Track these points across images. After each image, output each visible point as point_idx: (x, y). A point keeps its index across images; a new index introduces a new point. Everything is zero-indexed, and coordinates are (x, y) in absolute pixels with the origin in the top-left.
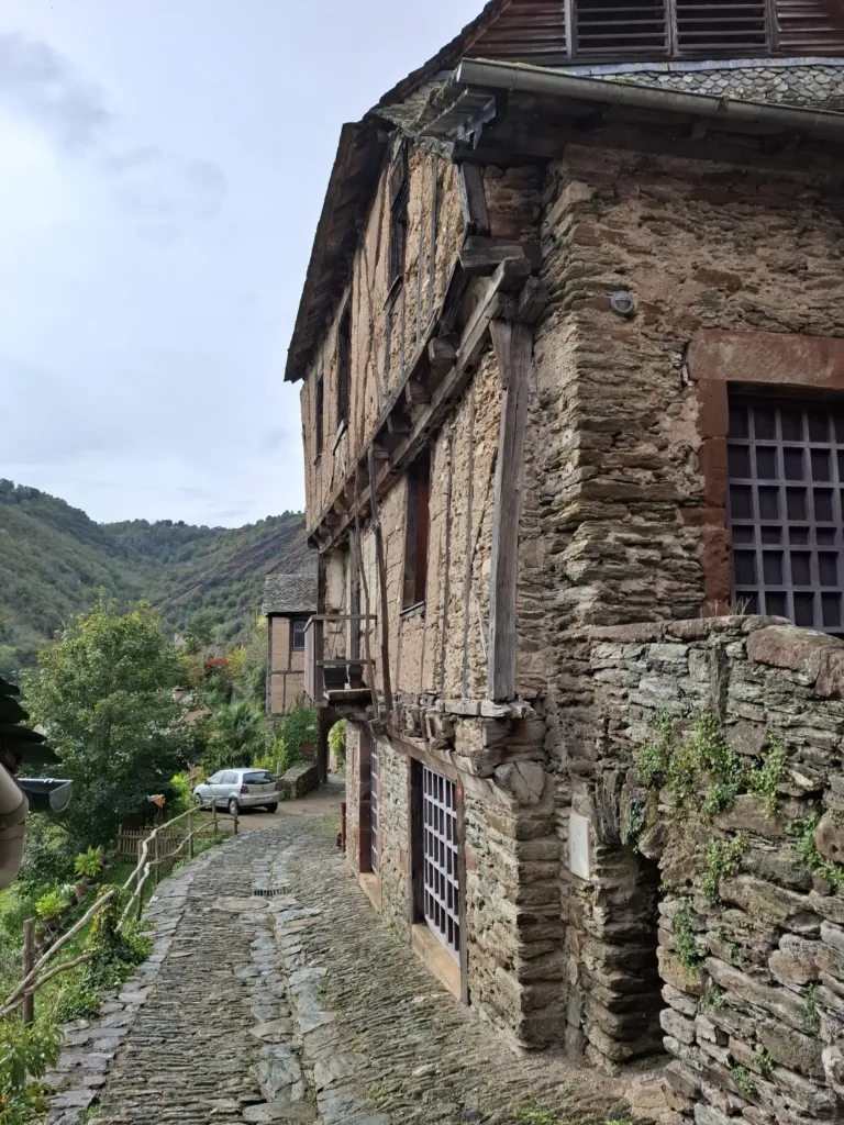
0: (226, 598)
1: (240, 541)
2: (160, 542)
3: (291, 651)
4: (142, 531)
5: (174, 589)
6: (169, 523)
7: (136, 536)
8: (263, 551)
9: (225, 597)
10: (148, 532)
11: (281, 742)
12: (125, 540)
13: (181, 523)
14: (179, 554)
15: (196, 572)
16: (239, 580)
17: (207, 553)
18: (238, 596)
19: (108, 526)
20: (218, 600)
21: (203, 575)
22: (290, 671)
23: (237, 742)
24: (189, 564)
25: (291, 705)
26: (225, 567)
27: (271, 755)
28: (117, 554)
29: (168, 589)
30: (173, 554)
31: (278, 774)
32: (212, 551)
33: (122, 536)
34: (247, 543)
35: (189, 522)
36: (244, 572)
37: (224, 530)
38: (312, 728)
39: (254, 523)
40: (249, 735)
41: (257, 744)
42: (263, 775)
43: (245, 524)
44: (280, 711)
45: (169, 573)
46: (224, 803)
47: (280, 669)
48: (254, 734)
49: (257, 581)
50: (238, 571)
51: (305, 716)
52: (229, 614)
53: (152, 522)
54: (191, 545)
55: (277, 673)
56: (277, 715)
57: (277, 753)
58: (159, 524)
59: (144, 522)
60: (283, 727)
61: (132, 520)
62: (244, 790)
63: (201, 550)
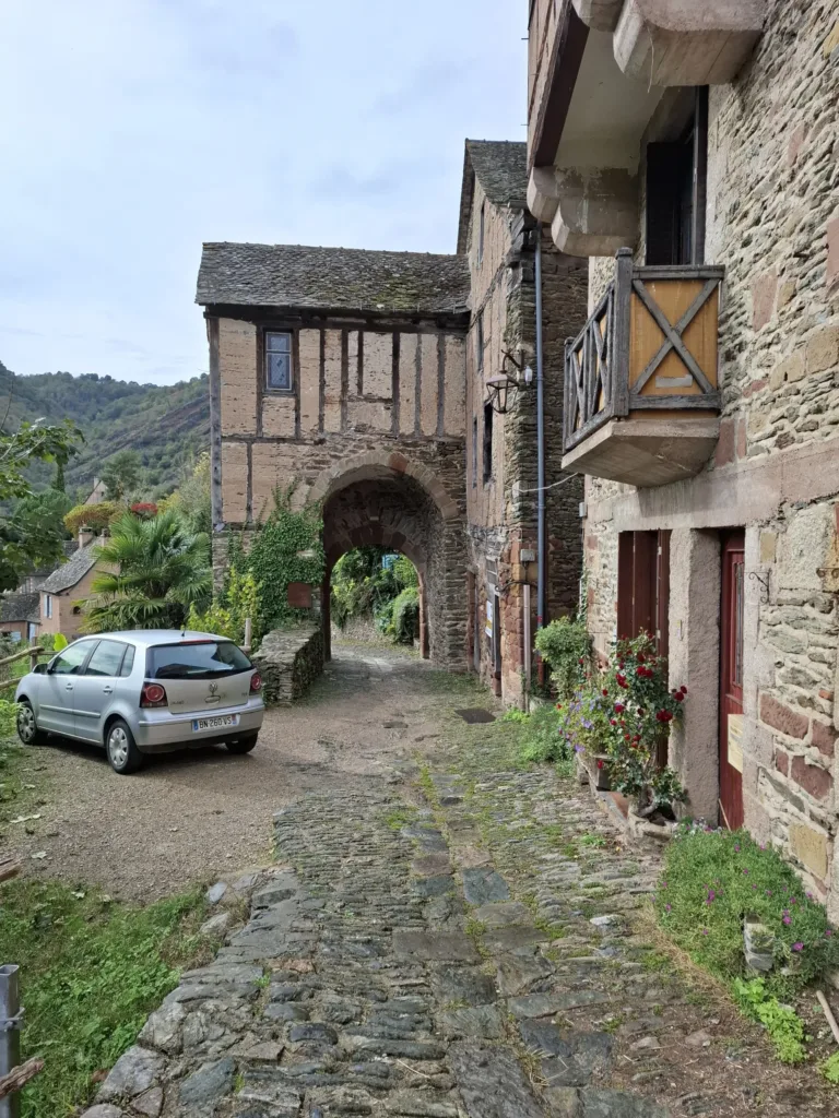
0: (160, 459)
1: (173, 399)
2: (86, 397)
3: (260, 395)
4: (65, 385)
5: (102, 448)
6: (94, 377)
7: (58, 389)
8: (198, 410)
9: (159, 457)
10: (71, 385)
11: (248, 579)
12: (48, 393)
13: (108, 378)
14: (107, 410)
15: (126, 430)
16: (173, 440)
17: (137, 411)
18: (172, 456)
19: (27, 378)
20: (151, 460)
21: (133, 433)
22: (258, 438)
23: (157, 585)
24: (118, 421)
25: (264, 510)
26: (157, 425)
27: (225, 605)
28: (38, 408)
29: (96, 447)
30: (100, 411)
31: (246, 647)
32: (143, 409)
33: (42, 389)
34: (180, 401)
35: (118, 378)
36: (179, 431)
37: (155, 387)
38: (309, 554)
39: (188, 381)
40: (179, 574)
41: (196, 588)
42: (213, 649)
43: (178, 381)
44: (241, 517)
45: (96, 430)
46: (94, 733)
47: (238, 430)
48: (189, 572)
49: (192, 441)
50: (171, 430)
51: (295, 528)
52: (163, 476)
53: (76, 375)
54: (120, 402)
55: (233, 438)
56: (236, 526)
57: (238, 599)
58: (83, 378)
59: (68, 375)
60: (248, 550)
61: (54, 372)
62: (150, 698)
63: (131, 407)
